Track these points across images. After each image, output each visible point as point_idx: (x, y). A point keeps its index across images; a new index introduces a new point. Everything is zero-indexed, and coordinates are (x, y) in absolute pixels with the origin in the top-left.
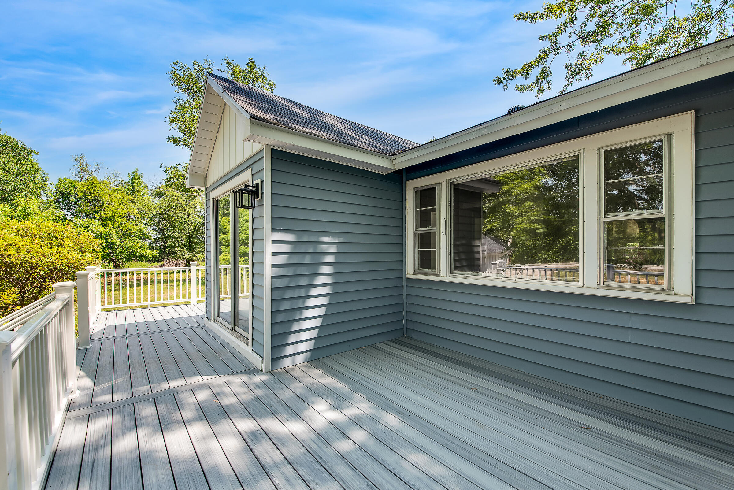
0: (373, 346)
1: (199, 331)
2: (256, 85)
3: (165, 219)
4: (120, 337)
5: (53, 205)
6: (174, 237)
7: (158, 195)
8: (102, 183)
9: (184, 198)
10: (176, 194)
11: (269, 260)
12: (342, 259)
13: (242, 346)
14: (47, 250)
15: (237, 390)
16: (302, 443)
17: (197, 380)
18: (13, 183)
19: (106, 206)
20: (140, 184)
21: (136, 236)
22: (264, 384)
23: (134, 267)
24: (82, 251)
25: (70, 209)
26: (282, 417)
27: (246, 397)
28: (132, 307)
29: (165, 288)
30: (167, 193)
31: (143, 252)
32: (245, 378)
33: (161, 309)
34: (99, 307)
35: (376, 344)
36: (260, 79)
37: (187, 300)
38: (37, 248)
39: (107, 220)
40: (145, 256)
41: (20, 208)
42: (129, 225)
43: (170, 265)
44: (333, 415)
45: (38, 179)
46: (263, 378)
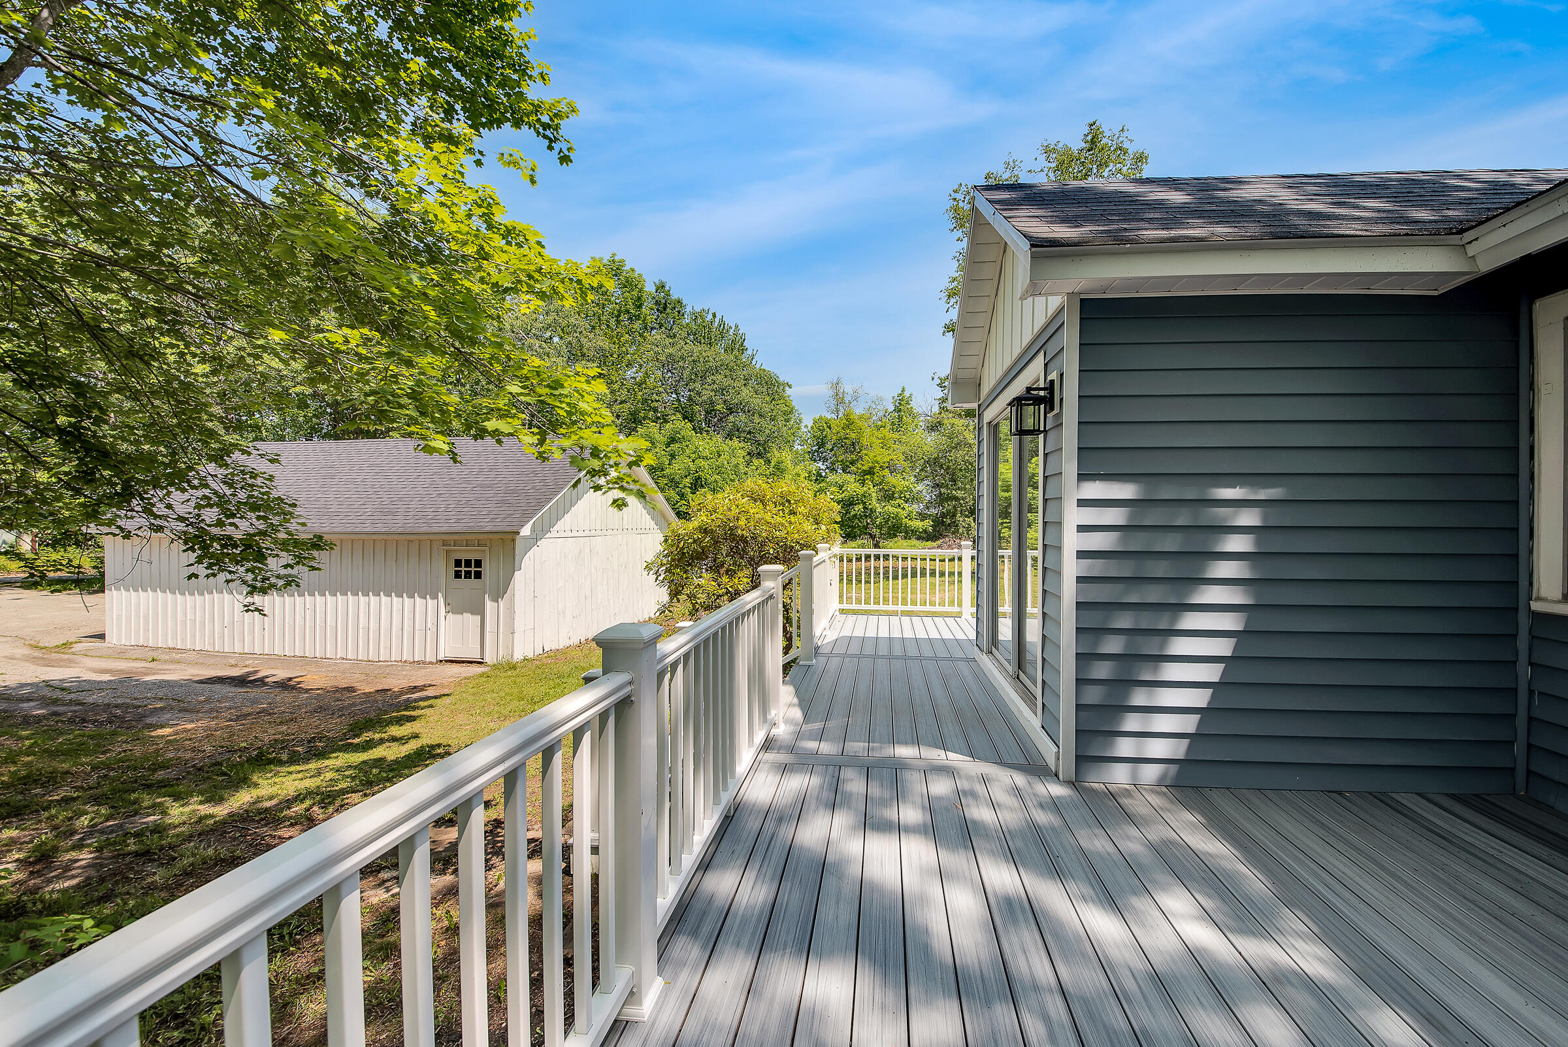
0: (1382, 799)
1: (963, 668)
2: (1106, 174)
3: (941, 467)
4: (852, 656)
5: (807, 456)
6: (956, 499)
7: (934, 427)
8: (860, 417)
9: (971, 428)
10: (960, 423)
11: (1072, 542)
12: (1278, 544)
13: (1025, 714)
14: (779, 519)
15: (999, 795)
16: (1105, 966)
17: (937, 755)
18: (767, 432)
19: (864, 452)
20: (910, 412)
21: (901, 498)
22: (1054, 805)
23: (899, 548)
24: (817, 522)
25: (825, 460)
26: (1072, 886)
27: (1011, 817)
28: (888, 611)
29: (933, 585)
30: (946, 421)
31: (910, 523)
32: (1020, 779)
33: (927, 620)
34: (835, 605)
35: (1393, 795)
36: (1113, 157)
37: (956, 609)
38: (768, 517)
39: (865, 473)
40: (912, 531)
41: (773, 464)
42: (893, 480)
43: (950, 547)
44: (1203, 936)
45: (791, 423)
46: (1057, 790)
